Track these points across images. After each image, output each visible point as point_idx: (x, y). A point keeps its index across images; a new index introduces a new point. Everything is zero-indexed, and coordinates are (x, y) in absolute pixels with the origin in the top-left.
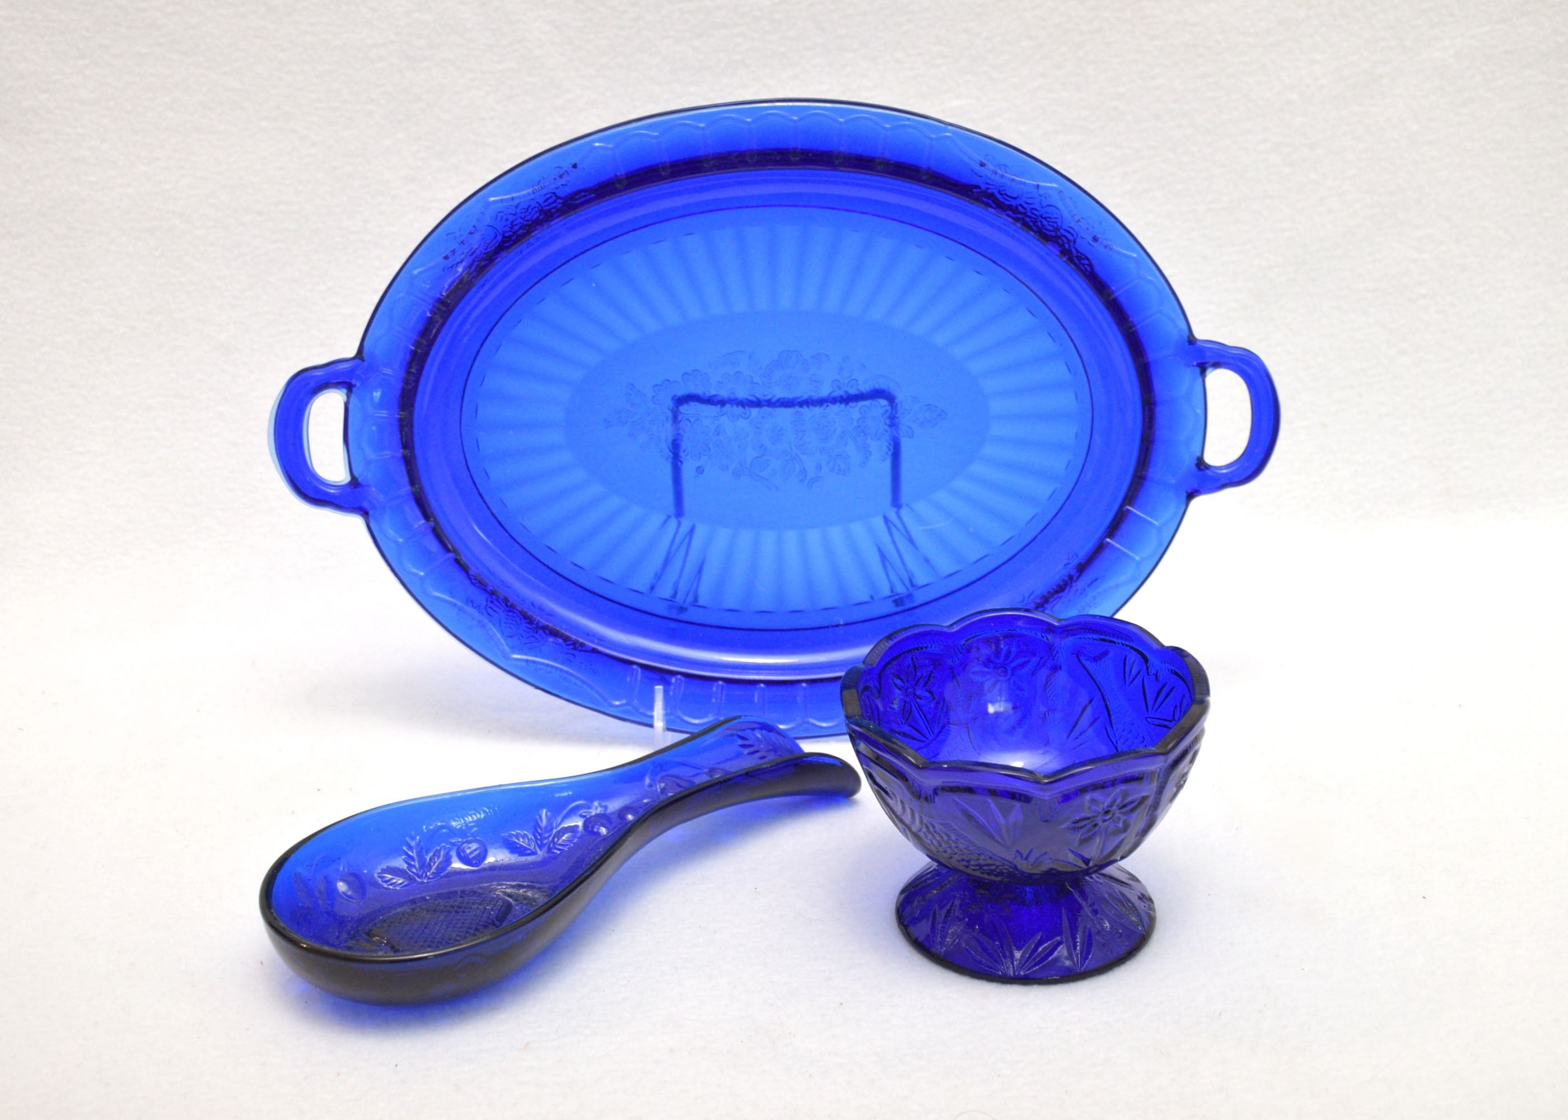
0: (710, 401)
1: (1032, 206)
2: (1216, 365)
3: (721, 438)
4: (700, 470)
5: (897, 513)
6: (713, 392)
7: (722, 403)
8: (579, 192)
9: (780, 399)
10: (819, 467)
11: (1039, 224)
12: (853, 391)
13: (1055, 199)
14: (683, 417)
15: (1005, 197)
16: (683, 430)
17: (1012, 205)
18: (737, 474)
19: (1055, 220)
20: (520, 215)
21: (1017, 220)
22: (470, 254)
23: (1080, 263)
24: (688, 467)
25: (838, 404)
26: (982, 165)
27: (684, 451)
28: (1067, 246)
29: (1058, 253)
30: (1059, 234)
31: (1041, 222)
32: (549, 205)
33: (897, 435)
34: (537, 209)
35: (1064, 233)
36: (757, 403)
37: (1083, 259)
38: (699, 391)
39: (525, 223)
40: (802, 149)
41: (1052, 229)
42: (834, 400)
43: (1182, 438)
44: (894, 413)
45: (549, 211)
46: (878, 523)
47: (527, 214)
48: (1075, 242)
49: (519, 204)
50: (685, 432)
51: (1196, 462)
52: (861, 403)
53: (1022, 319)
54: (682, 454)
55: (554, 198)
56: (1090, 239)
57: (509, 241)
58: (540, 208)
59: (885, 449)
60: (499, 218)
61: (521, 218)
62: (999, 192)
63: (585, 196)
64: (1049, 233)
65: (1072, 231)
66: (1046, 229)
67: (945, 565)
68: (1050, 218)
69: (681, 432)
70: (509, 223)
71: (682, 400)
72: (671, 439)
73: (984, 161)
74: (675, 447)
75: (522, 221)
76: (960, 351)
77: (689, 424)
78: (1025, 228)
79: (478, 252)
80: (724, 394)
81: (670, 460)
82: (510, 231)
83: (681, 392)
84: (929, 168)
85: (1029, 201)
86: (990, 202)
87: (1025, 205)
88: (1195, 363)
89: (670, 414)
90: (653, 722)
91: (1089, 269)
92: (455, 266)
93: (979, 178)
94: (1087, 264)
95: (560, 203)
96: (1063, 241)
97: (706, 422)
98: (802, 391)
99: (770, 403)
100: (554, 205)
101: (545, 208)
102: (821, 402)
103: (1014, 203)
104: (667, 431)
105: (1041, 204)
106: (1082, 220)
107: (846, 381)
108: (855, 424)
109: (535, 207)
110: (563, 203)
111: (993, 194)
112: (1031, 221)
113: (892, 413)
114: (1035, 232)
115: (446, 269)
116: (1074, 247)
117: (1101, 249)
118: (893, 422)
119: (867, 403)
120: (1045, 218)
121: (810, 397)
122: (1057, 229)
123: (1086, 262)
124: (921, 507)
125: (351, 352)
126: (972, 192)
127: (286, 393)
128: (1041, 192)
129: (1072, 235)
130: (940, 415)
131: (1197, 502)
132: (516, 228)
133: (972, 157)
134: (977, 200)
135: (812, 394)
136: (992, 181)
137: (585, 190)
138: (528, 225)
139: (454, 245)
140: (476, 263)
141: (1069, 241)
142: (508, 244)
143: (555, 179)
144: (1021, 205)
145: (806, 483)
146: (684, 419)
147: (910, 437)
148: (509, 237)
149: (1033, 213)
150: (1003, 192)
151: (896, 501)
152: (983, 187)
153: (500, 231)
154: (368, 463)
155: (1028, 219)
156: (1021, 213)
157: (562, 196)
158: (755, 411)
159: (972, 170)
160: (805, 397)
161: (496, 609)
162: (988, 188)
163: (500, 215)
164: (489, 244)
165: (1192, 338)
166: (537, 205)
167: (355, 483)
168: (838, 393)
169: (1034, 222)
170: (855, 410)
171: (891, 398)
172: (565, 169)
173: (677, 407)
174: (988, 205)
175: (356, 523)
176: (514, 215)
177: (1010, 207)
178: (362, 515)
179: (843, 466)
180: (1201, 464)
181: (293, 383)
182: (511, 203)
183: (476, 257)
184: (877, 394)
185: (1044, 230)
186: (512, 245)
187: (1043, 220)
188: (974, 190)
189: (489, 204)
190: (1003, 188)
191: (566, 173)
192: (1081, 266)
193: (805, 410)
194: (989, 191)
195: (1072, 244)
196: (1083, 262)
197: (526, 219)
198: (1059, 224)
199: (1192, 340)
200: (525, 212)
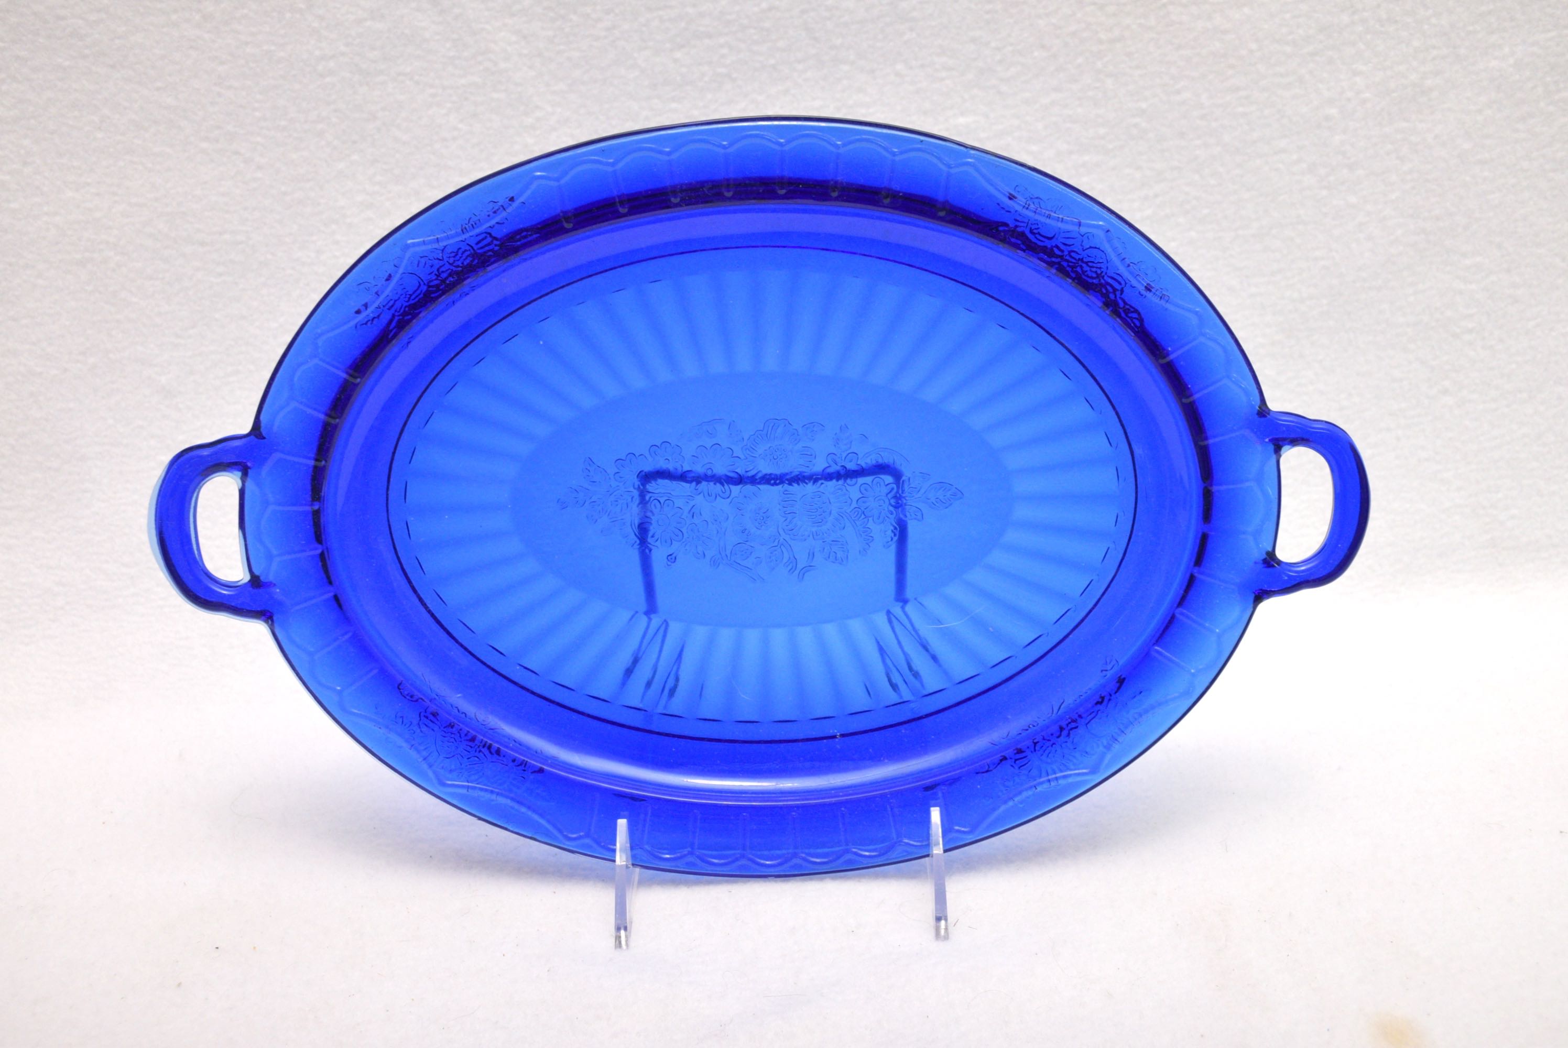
0: (683, 477)
1: (1070, 249)
2: (1294, 442)
3: (695, 520)
4: (672, 559)
5: (903, 608)
6: (686, 468)
7: (698, 479)
8: (519, 232)
9: (766, 475)
10: (812, 555)
11: (1079, 269)
12: (851, 466)
13: (1100, 238)
14: (650, 497)
15: (1037, 236)
16: (651, 512)
17: (1046, 247)
18: (715, 563)
19: (1099, 265)
20: (448, 259)
21: (1051, 264)
22: (387, 307)
23: (1127, 316)
24: (658, 556)
25: (834, 481)
26: (1011, 197)
27: (653, 537)
28: (1112, 296)
29: (1100, 304)
30: (1102, 281)
31: (1081, 267)
32: (482, 248)
33: (904, 518)
34: (468, 253)
35: (1110, 280)
36: (739, 480)
37: (1132, 312)
38: (670, 467)
39: (454, 269)
40: (790, 178)
41: (1094, 275)
42: (828, 476)
43: (1251, 529)
44: (900, 492)
45: (482, 255)
46: (881, 620)
47: (456, 259)
48: (1122, 291)
49: (445, 247)
50: (653, 514)
51: (1265, 556)
52: (861, 480)
53: (1056, 383)
54: (650, 540)
55: (489, 239)
56: (1142, 289)
57: (436, 291)
58: (472, 252)
59: (889, 533)
60: (422, 265)
61: (450, 264)
62: (1031, 232)
63: (525, 237)
64: (1090, 281)
65: (1119, 279)
66: (1088, 276)
67: (961, 667)
68: (1093, 262)
69: (649, 514)
70: (435, 269)
71: (647, 477)
72: (637, 522)
73: (1013, 193)
74: (643, 530)
75: (452, 267)
76: (978, 421)
77: (658, 504)
78: (1061, 275)
79: (398, 305)
80: (699, 469)
81: (636, 546)
82: (435, 280)
83: (648, 467)
84: (947, 201)
85: (1069, 242)
86: (1019, 242)
87: (1062, 247)
88: (1267, 440)
89: (636, 493)
90: (615, 857)
91: (1138, 323)
92: (369, 323)
93: (1008, 213)
94: (1135, 318)
95: (496, 245)
96: (1106, 289)
97: (679, 503)
98: (793, 465)
99: (753, 480)
100: (491, 247)
101: (478, 251)
102: (814, 478)
103: (1048, 244)
104: (633, 514)
105: (1081, 245)
106: (1131, 264)
107: (844, 455)
108: (854, 505)
109: (466, 251)
110: (500, 246)
111: (1023, 233)
112: (1069, 266)
113: (897, 492)
114: (1073, 279)
115: (358, 327)
116: (1120, 298)
117: (1156, 300)
118: (898, 502)
119: (868, 479)
120: (1087, 263)
121: (801, 473)
122: (1099, 276)
123: (1134, 315)
124: (933, 604)
125: (245, 427)
126: (997, 230)
127: (167, 478)
128: (1083, 230)
129: (1120, 284)
130: (954, 494)
131: (1268, 606)
132: (444, 275)
133: (998, 190)
134: (1003, 240)
135: (804, 469)
136: (1024, 217)
137: (526, 230)
138: (457, 273)
139: (366, 298)
140: (397, 318)
141: (1115, 290)
142: (436, 294)
143: (489, 216)
144: (1057, 247)
145: (797, 572)
146: (652, 499)
147: (918, 520)
148: (437, 286)
149: (1071, 256)
150: (1035, 231)
151: (901, 597)
152: (1012, 225)
153: (425, 281)
154: (270, 557)
155: (1065, 264)
156: (1058, 256)
157: (499, 236)
158: (736, 489)
159: (998, 204)
160: (796, 473)
161: (431, 724)
162: (1016, 226)
163: (423, 260)
164: (411, 295)
165: (1264, 409)
166: (468, 248)
167: (255, 581)
168: (834, 468)
169: (1072, 267)
170: (854, 488)
171: (897, 475)
172: (500, 204)
173: (644, 485)
174: (1016, 246)
175: (257, 630)
176: (440, 260)
177: (1044, 250)
178: (266, 621)
179: (840, 554)
180: (1270, 560)
181: (175, 466)
182: (436, 246)
183: (396, 311)
184: (881, 469)
185: (1084, 277)
186: (440, 296)
187: (1084, 265)
188: (1001, 228)
189: (407, 247)
190: (1037, 227)
191: (502, 209)
192: (1128, 319)
193: (795, 488)
194: (1019, 229)
195: (1118, 293)
196: (1130, 315)
197: (454, 265)
198: (1104, 270)
199: (1263, 411)
200: (454, 257)
